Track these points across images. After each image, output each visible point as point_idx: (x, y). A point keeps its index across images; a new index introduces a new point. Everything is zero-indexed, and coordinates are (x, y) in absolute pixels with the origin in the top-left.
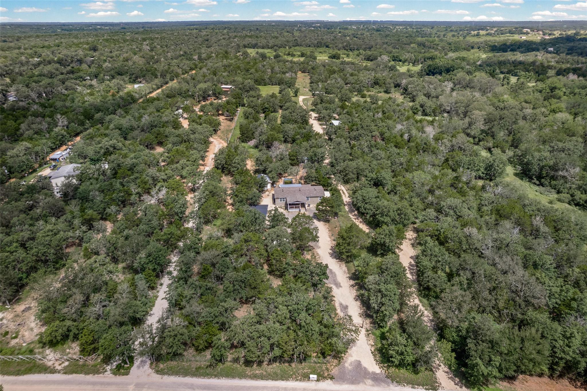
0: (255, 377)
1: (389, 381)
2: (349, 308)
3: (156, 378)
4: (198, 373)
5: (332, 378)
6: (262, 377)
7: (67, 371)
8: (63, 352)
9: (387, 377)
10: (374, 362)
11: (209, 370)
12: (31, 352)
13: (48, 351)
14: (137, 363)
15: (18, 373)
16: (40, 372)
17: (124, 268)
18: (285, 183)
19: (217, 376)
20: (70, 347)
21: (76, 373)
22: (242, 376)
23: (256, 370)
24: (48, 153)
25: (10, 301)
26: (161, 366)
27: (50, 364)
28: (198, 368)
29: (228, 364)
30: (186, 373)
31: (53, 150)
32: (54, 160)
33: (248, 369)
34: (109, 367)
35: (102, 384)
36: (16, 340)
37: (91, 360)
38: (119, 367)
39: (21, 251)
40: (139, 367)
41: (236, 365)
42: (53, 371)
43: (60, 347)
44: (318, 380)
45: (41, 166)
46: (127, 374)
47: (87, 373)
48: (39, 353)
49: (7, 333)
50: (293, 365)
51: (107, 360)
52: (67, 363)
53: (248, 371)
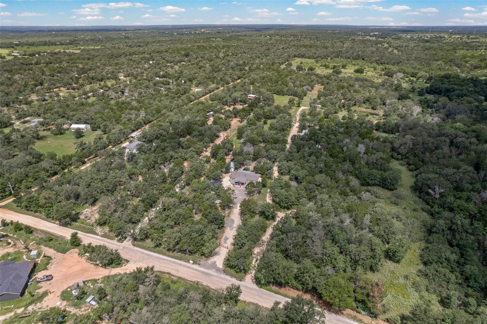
0: (169, 256)
1: (223, 272)
2: (229, 240)
3: (132, 247)
4: (148, 249)
5: (199, 265)
6: (172, 257)
7: (102, 236)
8: (103, 229)
9: (223, 271)
10: (222, 264)
11: (153, 249)
12: (93, 226)
13: (98, 227)
14: (127, 240)
15: (86, 232)
16: (93, 234)
17: (140, 200)
18: (244, 170)
19: (154, 252)
20: (106, 228)
21: (105, 237)
22: (164, 254)
23: (171, 253)
24: (130, 133)
25: (91, 204)
26: (135, 243)
27: (97, 232)
28: (149, 247)
29: (161, 248)
30: (143, 247)
31: (133, 131)
32: (132, 137)
33: (168, 252)
34: (116, 239)
35: (112, 244)
36: (89, 221)
37: (112, 234)
38: (120, 239)
39: (100, 183)
40: (127, 241)
41: (164, 250)
42: (97, 235)
43: (103, 227)
44: (193, 264)
45: (125, 140)
46: (122, 242)
47: (108, 239)
48: (95, 227)
49: (87, 217)
50: (186, 255)
51: (117, 236)
52: (103, 233)
53: (168, 253)
